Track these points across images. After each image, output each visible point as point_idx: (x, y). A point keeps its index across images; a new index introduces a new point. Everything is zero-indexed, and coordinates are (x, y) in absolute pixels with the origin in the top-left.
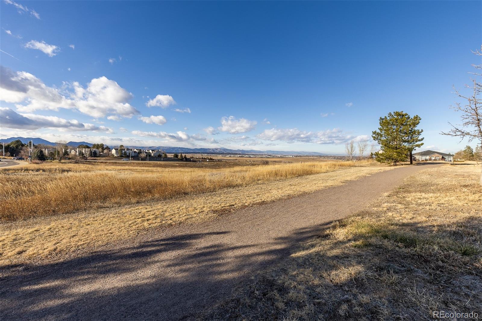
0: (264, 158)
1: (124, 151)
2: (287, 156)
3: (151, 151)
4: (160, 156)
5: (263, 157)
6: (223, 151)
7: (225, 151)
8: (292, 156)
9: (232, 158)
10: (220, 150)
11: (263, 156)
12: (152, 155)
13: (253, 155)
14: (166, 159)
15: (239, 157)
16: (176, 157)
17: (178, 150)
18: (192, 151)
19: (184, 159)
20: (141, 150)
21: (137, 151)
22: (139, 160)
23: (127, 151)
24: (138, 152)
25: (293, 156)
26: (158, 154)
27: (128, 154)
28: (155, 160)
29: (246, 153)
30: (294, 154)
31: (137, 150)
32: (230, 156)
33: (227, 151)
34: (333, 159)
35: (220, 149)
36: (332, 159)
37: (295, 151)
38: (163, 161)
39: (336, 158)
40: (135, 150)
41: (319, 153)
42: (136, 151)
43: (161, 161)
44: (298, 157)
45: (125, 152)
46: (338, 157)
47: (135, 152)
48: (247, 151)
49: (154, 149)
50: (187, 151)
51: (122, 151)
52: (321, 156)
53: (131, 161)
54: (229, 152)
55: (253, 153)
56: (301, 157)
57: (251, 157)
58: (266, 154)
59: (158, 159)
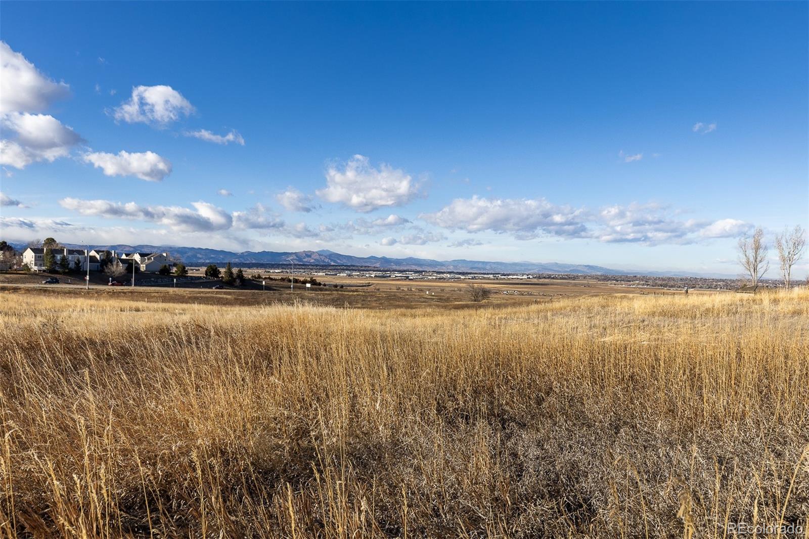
0: (447, 282)
1: (59, 257)
2: (513, 275)
3: (137, 257)
4: (165, 271)
5: (444, 279)
6: (327, 260)
7: (332, 260)
8: (525, 277)
9: (356, 280)
10: (317, 257)
11: (444, 276)
12: (143, 268)
13: (416, 272)
14: (185, 281)
15: (376, 276)
16: (212, 275)
17: (195, 256)
18: (237, 260)
19: (238, 281)
20: (109, 253)
21: (98, 257)
22: (106, 283)
23: (70, 257)
24: (103, 261)
25: (531, 277)
26: (160, 266)
27: (72, 265)
28: (153, 284)
29: (394, 267)
30: (530, 270)
31: (98, 252)
32: (349, 276)
33: (339, 261)
34: (643, 285)
35: (320, 255)
36: (638, 284)
37: (534, 261)
38: (177, 286)
39: (650, 282)
40: (93, 253)
41: (601, 268)
42: (95, 257)
43: (173, 286)
44: (544, 278)
45: (64, 259)
46: (655, 279)
47: (93, 259)
48: (398, 262)
49: (146, 251)
50: (223, 259)
51: (54, 257)
52: (606, 278)
53: (91, 287)
54: (345, 262)
55: (414, 268)
56: (553, 278)
57: (410, 278)
58: (451, 269)
59: (159, 281)
